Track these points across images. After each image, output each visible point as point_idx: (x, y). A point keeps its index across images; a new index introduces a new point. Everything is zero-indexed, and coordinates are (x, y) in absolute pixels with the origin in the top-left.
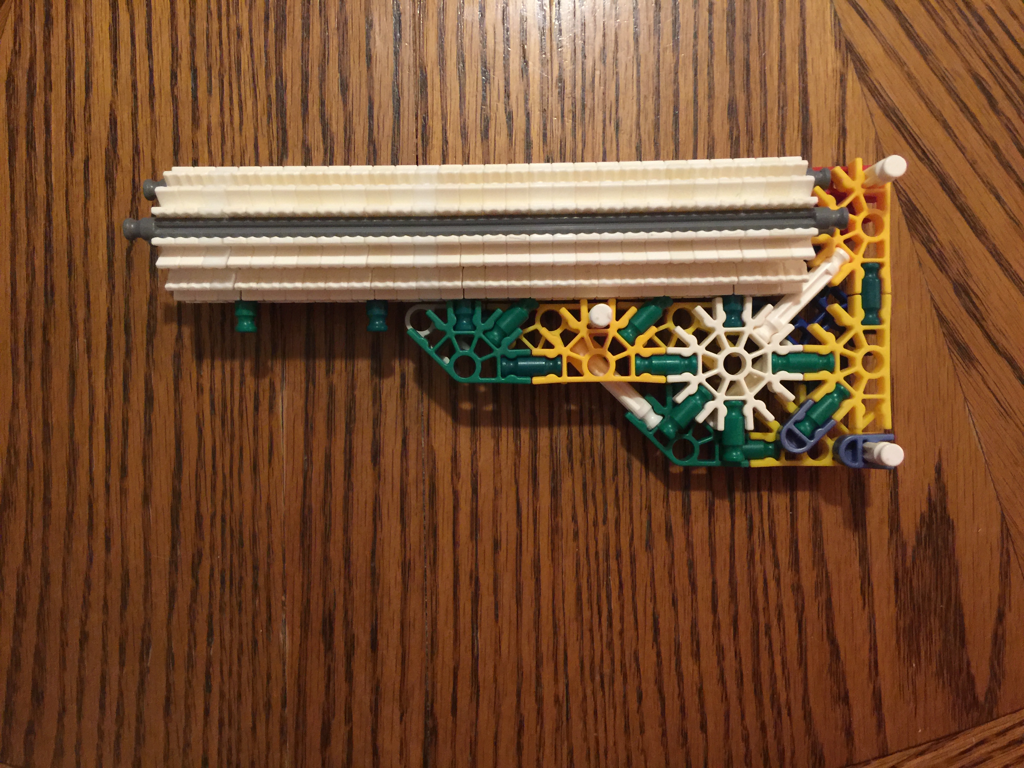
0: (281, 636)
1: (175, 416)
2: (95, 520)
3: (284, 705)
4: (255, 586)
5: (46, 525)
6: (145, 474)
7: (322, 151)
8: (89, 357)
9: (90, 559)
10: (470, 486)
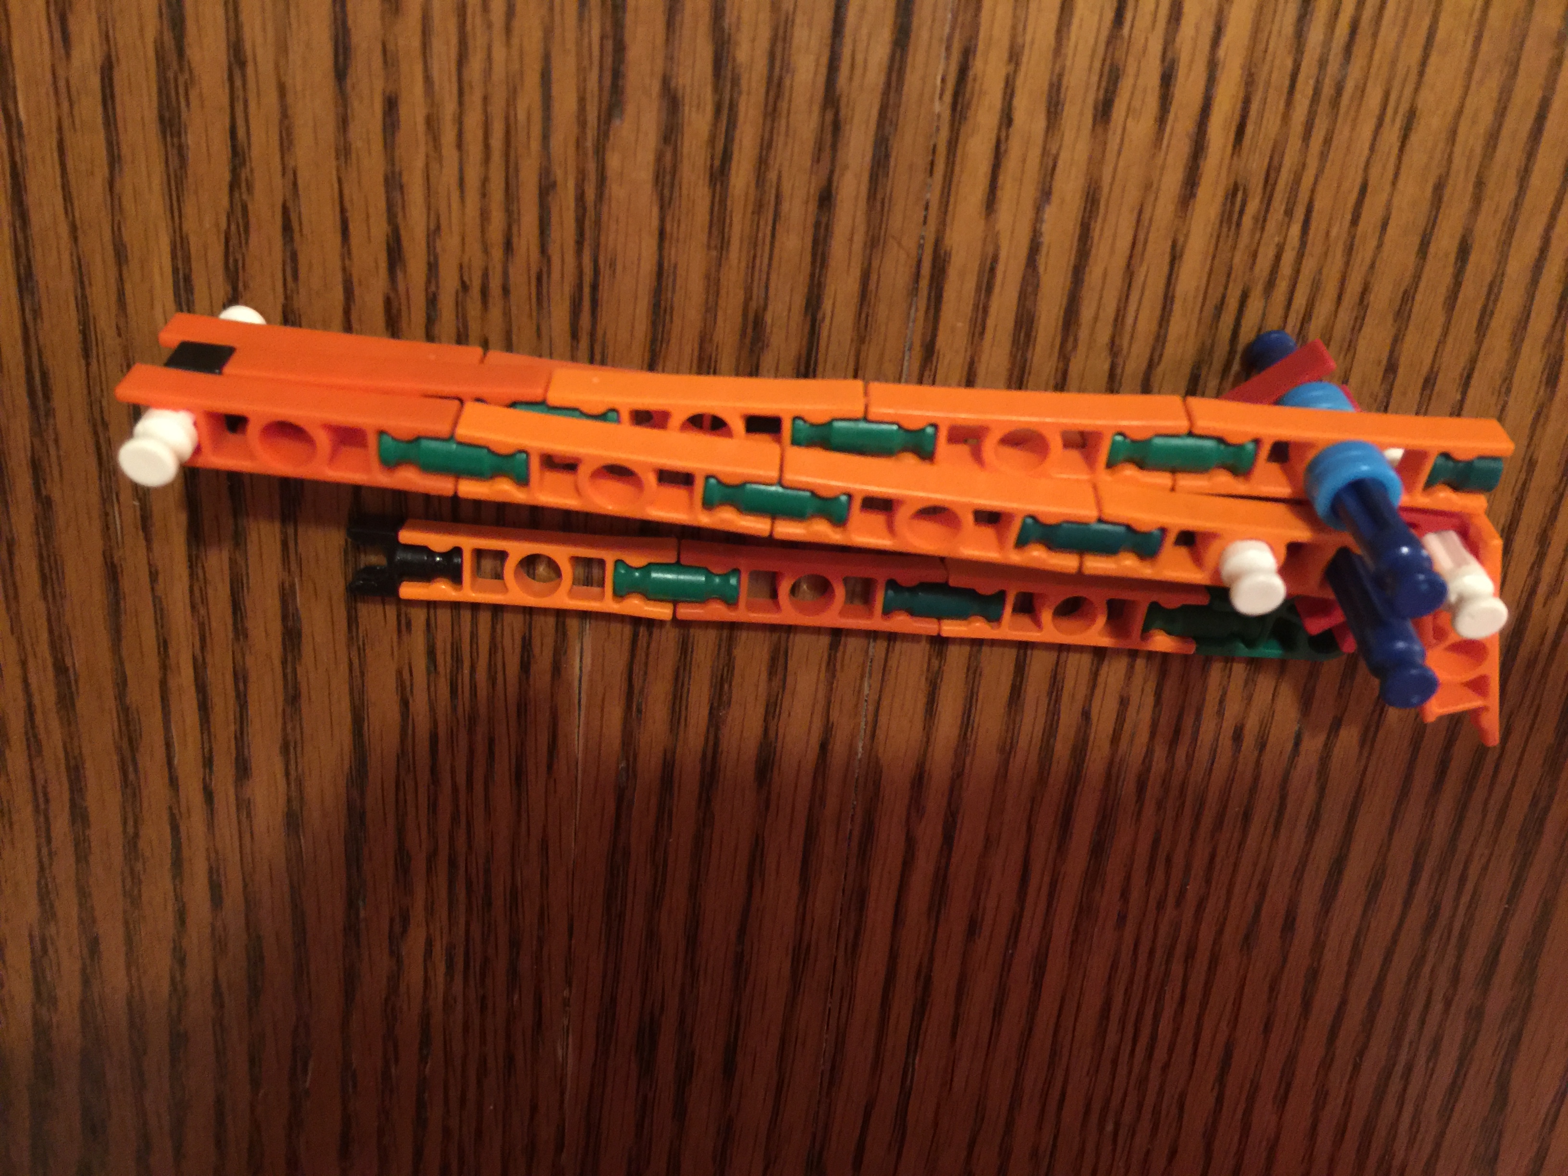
0: (560, 1052)
1: (351, 670)
2: (186, 853)
3: (560, 1148)
4: (513, 972)
5: (82, 854)
6: (287, 774)
7: (709, 108)
8: (148, 540)
9: (181, 917)
10: (940, 829)
